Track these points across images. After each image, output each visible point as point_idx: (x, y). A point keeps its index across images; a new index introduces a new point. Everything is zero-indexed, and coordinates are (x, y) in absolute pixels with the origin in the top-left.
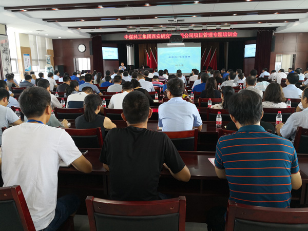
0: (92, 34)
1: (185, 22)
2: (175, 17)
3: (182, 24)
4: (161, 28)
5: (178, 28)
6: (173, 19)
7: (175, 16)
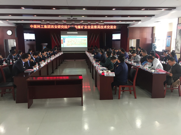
0: (17, 24)
1: (78, 19)
2: (72, 17)
3: (76, 20)
4: (63, 22)
5: (74, 23)
6: (70, 17)
7: (72, 15)
